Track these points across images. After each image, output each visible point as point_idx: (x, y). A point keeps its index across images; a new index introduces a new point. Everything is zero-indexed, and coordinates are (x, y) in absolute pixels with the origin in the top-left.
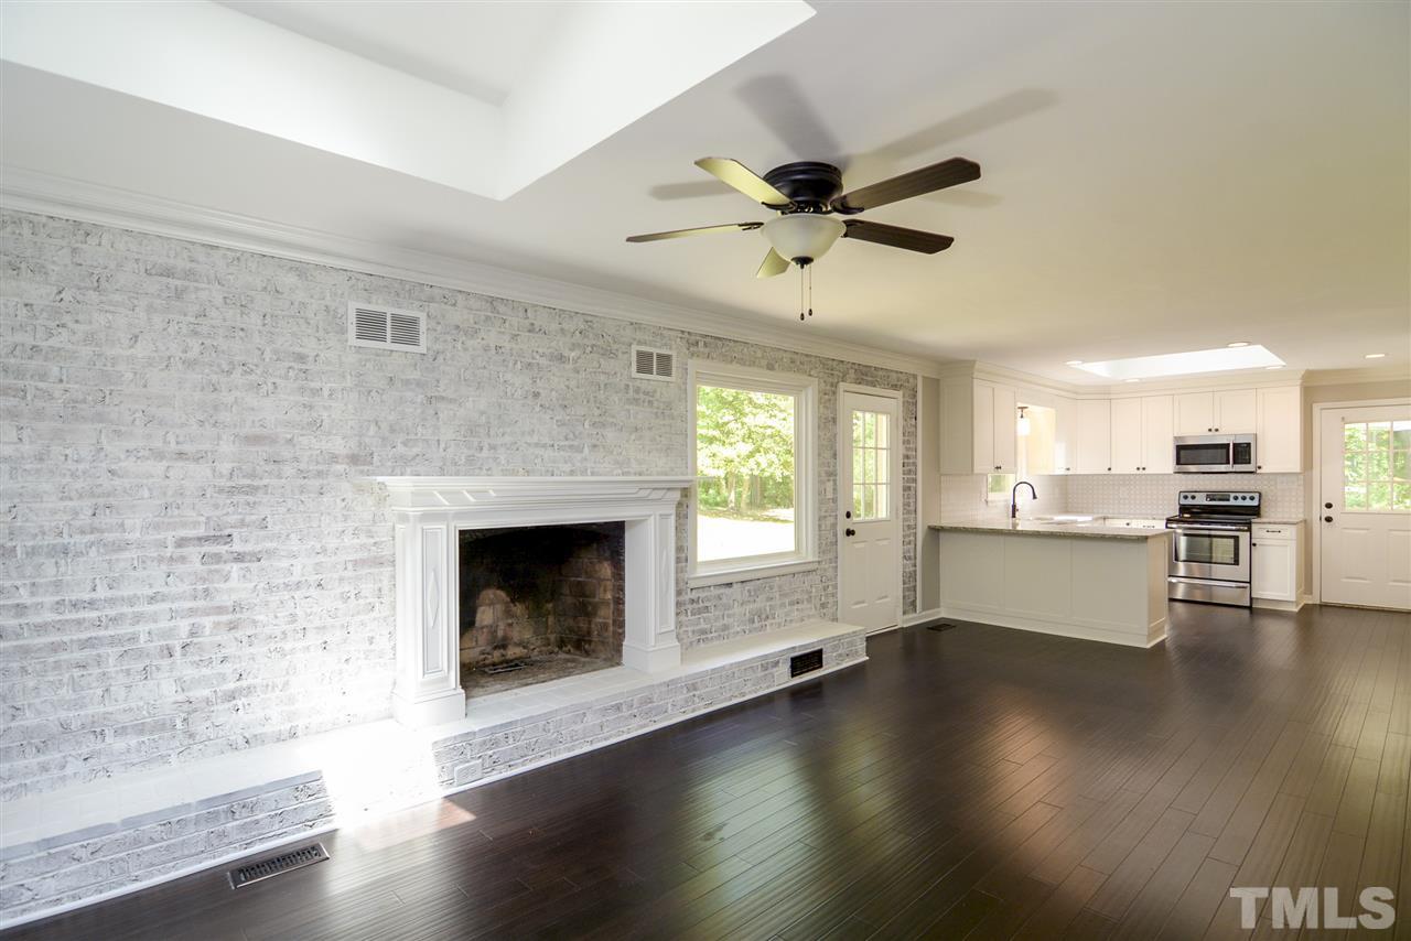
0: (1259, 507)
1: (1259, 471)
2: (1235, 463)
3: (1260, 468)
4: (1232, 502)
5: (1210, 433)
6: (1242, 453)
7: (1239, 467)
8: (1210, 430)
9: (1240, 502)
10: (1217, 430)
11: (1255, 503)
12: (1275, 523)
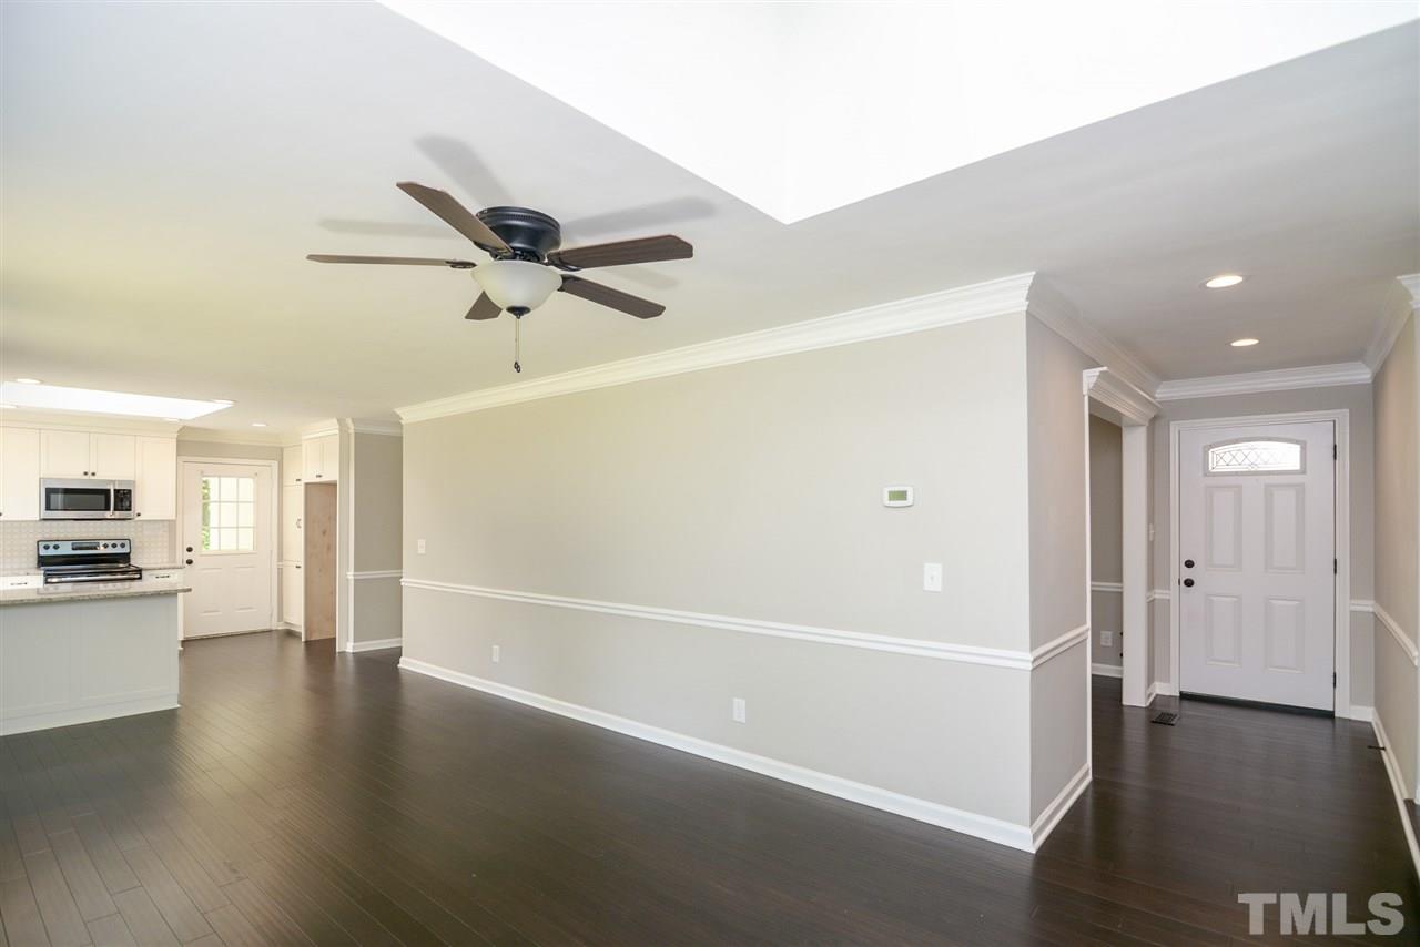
0: (128, 554)
1: (138, 518)
2: (115, 509)
3: (139, 515)
4: (102, 550)
5: (86, 477)
6: (123, 499)
7: (118, 514)
8: (86, 474)
9: (110, 550)
10: (93, 474)
11: (126, 550)
12: (165, 569)
